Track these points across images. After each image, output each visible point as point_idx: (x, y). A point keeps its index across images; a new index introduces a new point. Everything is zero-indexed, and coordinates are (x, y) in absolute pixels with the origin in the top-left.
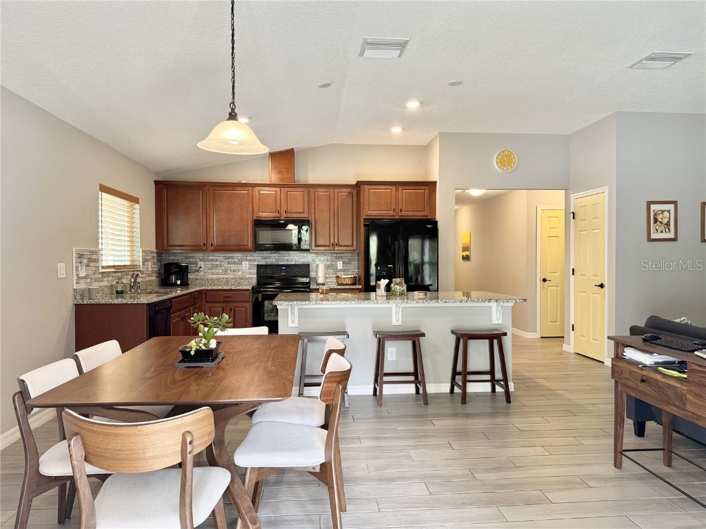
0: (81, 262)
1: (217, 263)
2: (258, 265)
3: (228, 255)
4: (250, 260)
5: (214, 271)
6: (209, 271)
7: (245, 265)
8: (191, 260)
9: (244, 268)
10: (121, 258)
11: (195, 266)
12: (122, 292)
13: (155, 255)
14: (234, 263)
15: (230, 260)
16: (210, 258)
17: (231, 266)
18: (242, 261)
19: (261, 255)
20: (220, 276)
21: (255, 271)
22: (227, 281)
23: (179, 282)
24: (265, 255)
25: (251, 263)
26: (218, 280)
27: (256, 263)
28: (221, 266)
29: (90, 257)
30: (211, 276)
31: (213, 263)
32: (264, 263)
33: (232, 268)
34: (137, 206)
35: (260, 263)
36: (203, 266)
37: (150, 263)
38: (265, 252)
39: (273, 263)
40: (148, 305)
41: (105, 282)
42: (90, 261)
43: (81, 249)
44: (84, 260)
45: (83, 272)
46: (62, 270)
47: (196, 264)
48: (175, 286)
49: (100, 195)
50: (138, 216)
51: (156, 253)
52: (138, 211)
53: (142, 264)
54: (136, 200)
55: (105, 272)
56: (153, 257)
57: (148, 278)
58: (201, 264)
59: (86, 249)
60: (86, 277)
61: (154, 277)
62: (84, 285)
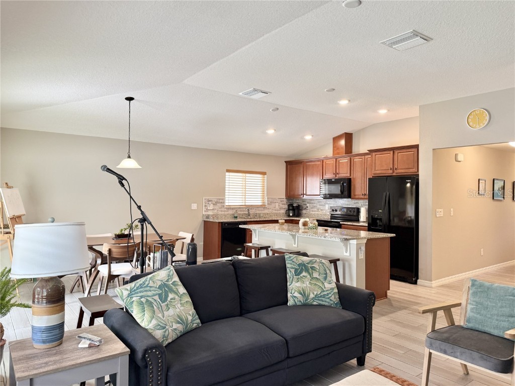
1: (315, 205)
3: (319, 200)
4: (329, 204)
5: (313, 209)
6: (311, 209)
7: (327, 206)
8: (304, 203)
13: (285, 200)
14: (322, 205)
15: (320, 204)
16: (312, 202)
18: (326, 204)
20: (316, 213)
22: (318, 216)
27: (332, 206)
28: (316, 207)
29: (221, 201)
30: (312, 212)
31: (313, 205)
33: (321, 208)
34: (266, 176)
36: (308, 207)
37: (277, 204)
40: (219, 223)
41: (231, 212)
42: (217, 203)
43: (210, 198)
44: (210, 203)
45: (211, 207)
46: (194, 206)
47: (306, 205)
48: (289, 216)
49: (227, 174)
50: (266, 181)
51: (286, 198)
52: (266, 179)
53: (268, 204)
54: (264, 173)
55: (230, 208)
56: (281, 201)
57: (274, 212)
58: (308, 205)
59: (214, 198)
60: (213, 209)
61: (283, 211)
62: (210, 213)
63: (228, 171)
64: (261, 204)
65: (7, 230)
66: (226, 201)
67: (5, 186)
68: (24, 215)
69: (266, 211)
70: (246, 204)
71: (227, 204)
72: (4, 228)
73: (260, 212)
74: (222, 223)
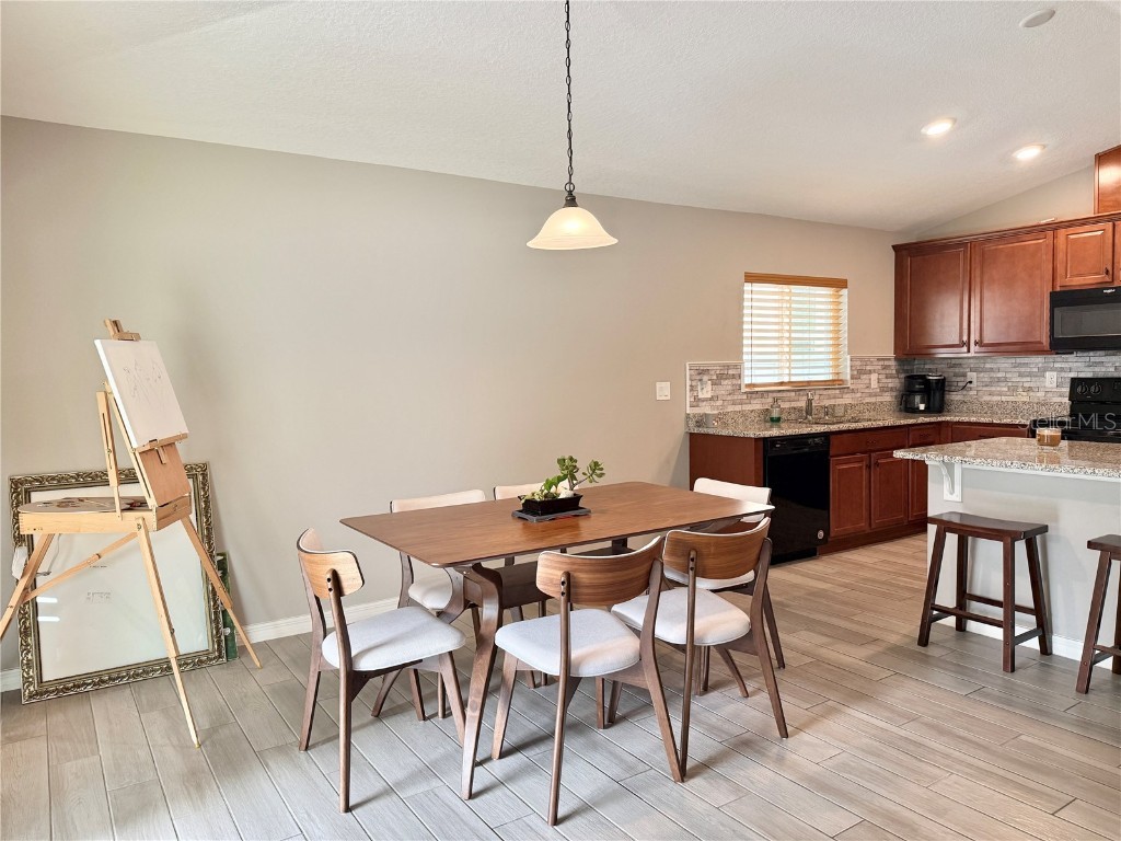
0: (700, 380)
1: (999, 375)
2: (1073, 380)
3: (1018, 360)
4: (1062, 370)
5: (993, 389)
6: (985, 389)
7: (1051, 378)
8: (957, 370)
9: (1047, 384)
10: (806, 371)
11: (962, 379)
12: (778, 420)
13: (893, 363)
14: (1030, 375)
15: (1023, 370)
16: (988, 366)
17: (1025, 379)
18: (1045, 371)
19: (1082, 359)
20: (1004, 398)
21: (1066, 390)
22: (1015, 407)
23: (922, 407)
24: (1093, 359)
25: (1063, 374)
26: (1000, 404)
27: (1073, 375)
28: (1005, 380)
29: (730, 373)
30: (987, 398)
31: (993, 375)
32: (1090, 375)
33: (1026, 385)
34: (845, 292)
35: (1082, 375)
36: (974, 381)
37: (874, 377)
38: (1091, 354)
39: (1110, 375)
40: (757, 440)
41: (757, 405)
42: (721, 377)
43: (702, 363)
44: (705, 378)
45: (706, 392)
46: (663, 391)
47: (964, 375)
48: (916, 411)
49: (748, 287)
50: (845, 307)
51: (896, 359)
52: (845, 299)
53: (852, 378)
54: (840, 284)
55: (754, 393)
56: (885, 367)
57: (868, 400)
58: (972, 376)
59: (714, 363)
60: (711, 399)
61: (888, 398)
62: (706, 409)
63: (752, 278)
64: (830, 377)
65: (132, 491)
66: (747, 372)
67: (111, 329)
68: (184, 436)
69: (847, 399)
70: (794, 379)
71: (747, 380)
72: (121, 482)
73: (832, 402)
74: (765, 439)
